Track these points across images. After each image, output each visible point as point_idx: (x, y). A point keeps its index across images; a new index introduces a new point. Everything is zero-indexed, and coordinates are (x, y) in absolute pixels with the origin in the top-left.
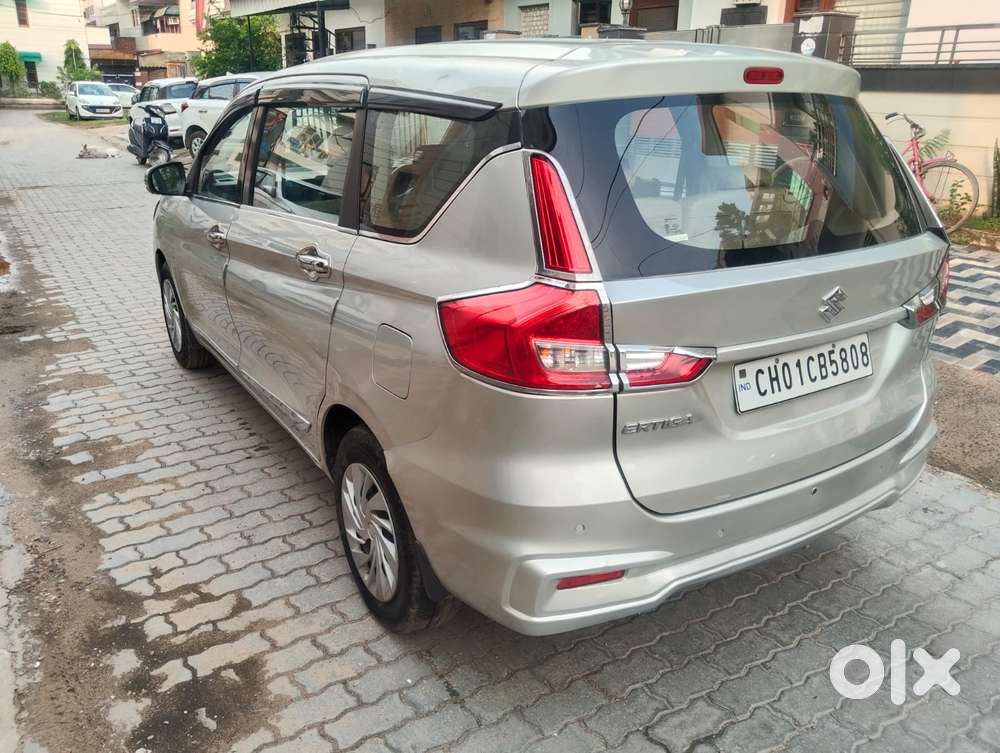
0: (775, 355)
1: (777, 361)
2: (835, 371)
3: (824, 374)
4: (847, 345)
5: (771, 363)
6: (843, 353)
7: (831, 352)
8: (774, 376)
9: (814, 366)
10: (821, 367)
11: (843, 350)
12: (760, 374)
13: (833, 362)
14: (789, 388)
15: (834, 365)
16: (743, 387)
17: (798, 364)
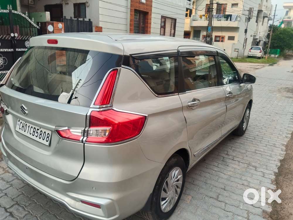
1: (26, 123)
2: (37, 136)
3: (33, 134)
4: (44, 131)
6: (41, 132)
7: (38, 129)
8: (23, 126)
9: (32, 130)
10: (34, 132)
11: (41, 131)
13: (37, 132)
14: (25, 131)
15: (37, 134)
17: (29, 127)
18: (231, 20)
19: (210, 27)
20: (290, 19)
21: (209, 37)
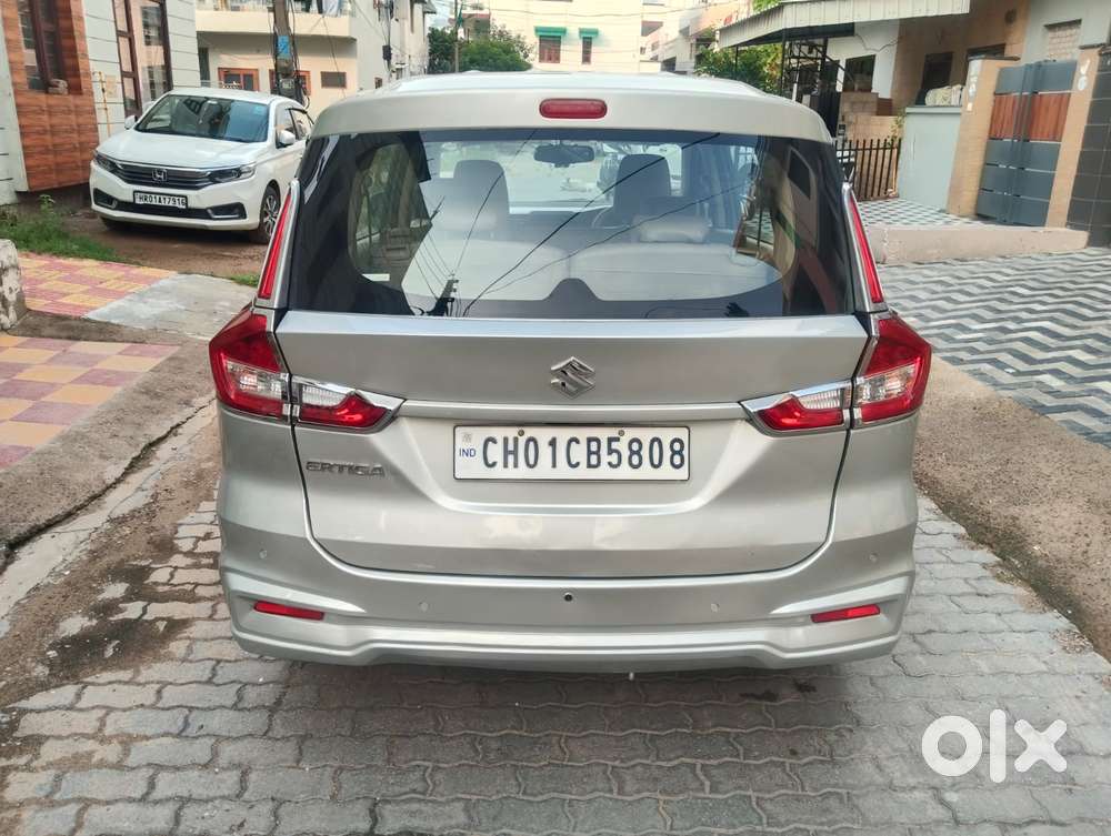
0: (522, 423)
1: (521, 432)
2: (615, 462)
3: (593, 462)
4: (645, 436)
5: (512, 432)
6: (635, 445)
7: (613, 440)
8: (511, 447)
10: (590, 453)
11: (634, 440)
12: (490, 444)
13: (613, 451)
14: (531, 467)
15: (614, 454)
16: (467, 453)
17: (553, 443)
18: (320, 11)
19: (286, 39)
20: (481, 9)
21: (287, 76)
